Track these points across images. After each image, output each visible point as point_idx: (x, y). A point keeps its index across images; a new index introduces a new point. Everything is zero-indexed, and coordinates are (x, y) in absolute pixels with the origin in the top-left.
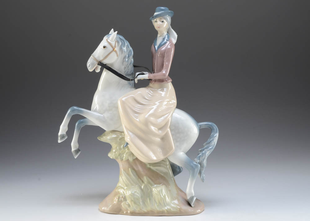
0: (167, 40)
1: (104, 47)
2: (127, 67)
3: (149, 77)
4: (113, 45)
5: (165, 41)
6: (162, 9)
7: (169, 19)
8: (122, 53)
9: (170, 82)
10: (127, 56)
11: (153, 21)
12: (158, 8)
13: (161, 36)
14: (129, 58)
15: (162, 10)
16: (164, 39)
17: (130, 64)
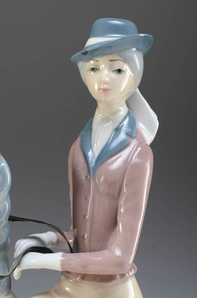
0: (127, 134)
3: (63, 263)
5: (122, 136)
6: (117, 25)
7: (138, 60)
9: (131, 277)
11: (84, 67)
12: (100, 22)
13: (106, 119)
15: (116, 29)
16: (117, 130)
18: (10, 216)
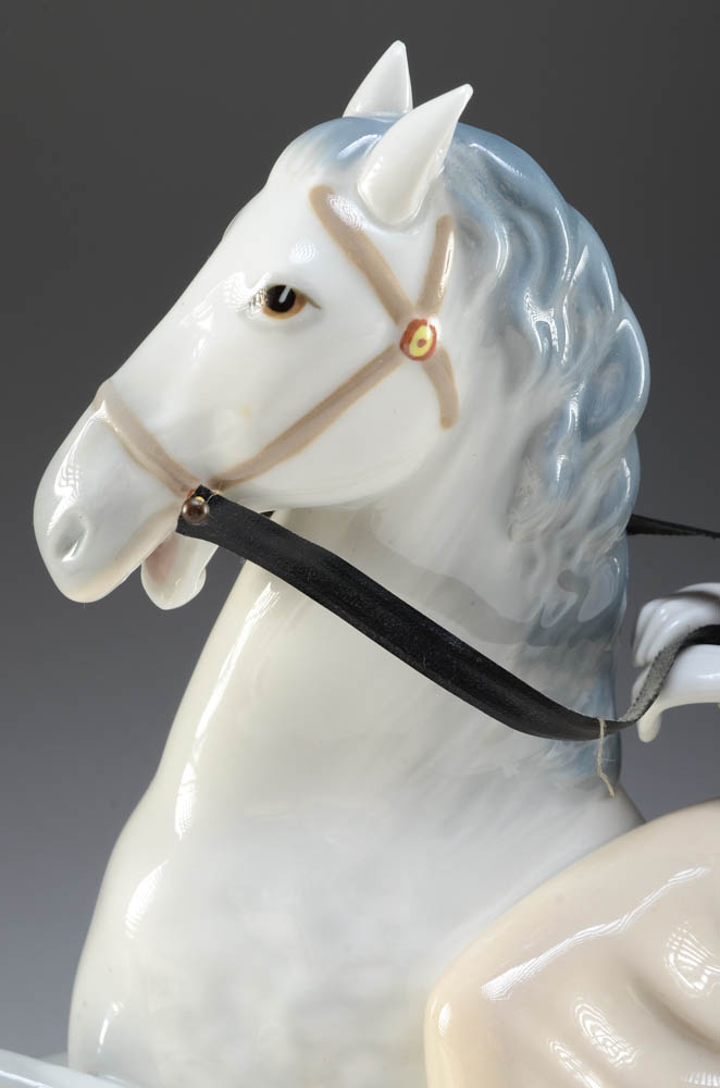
1: (281, 300)
2: (557, 550)
4: (408, 279)
8: (512, 379)
10: (574, 409)
14: (598, 449)
17: (597, 517)
18: (633, 516)
